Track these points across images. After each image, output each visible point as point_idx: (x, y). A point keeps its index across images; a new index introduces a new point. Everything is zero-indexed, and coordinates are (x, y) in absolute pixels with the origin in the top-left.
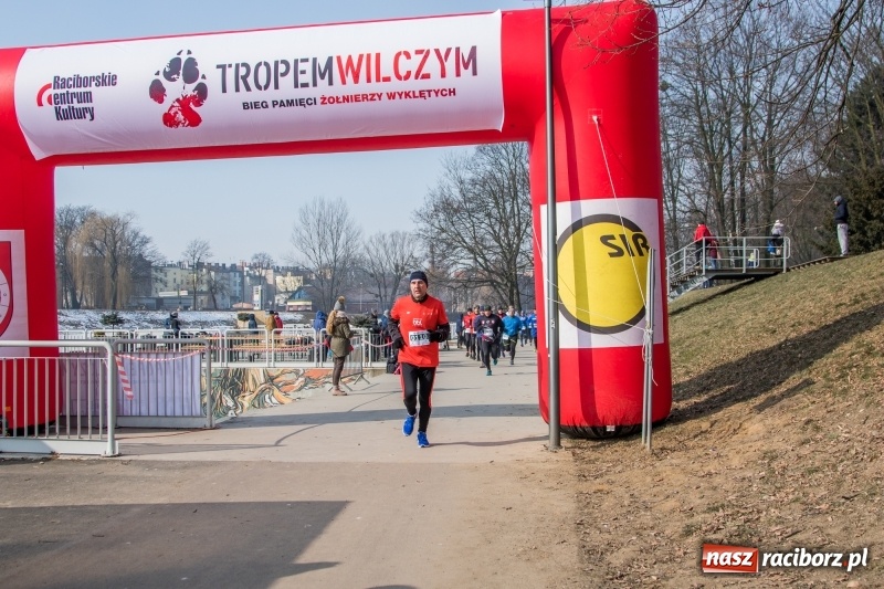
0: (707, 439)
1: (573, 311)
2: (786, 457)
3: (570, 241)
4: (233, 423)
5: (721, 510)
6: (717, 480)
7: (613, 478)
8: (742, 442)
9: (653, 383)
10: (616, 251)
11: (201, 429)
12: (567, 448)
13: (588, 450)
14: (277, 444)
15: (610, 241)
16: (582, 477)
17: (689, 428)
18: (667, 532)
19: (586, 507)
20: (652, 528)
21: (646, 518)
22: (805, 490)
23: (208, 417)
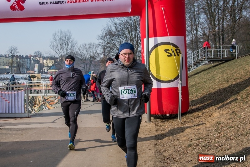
0: (200, 119)
1: (155, 75)
2: (224, 123)
3: (154, 51)
4: (36, 115)
5: (200, 140)
6: (201, 131)
8: (212, 119)
9: (181, 100)
10: (170, 55)
11: (25, 117)
12: (153, 122)
13: (160, 122)
14: (53, 122)
15: (167, 51)
16: (157, 131)
17: (195, 115)
18: (183, 147)
19: (158, 140)
20: (178, 145)
21: (177, 142)
22: (228, 133)
23: (27, 113)
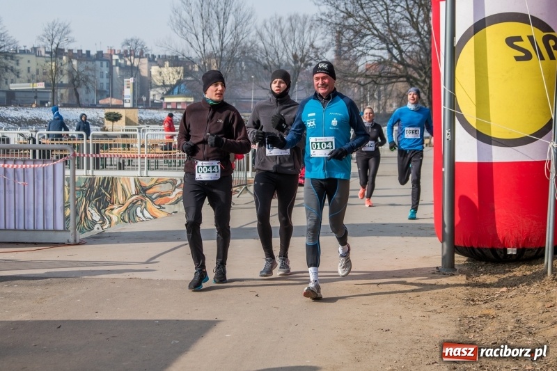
1: (472, 121)
3: (471, 42)
4: (100, 238)
7: (502, 303)
10: (523, 54)
11: (63, 244)
12: (461, 271)
13: (485, 273)
15: (516, 43)
16: (471, 301)
19: (466, 331)
23: (72, 231)
